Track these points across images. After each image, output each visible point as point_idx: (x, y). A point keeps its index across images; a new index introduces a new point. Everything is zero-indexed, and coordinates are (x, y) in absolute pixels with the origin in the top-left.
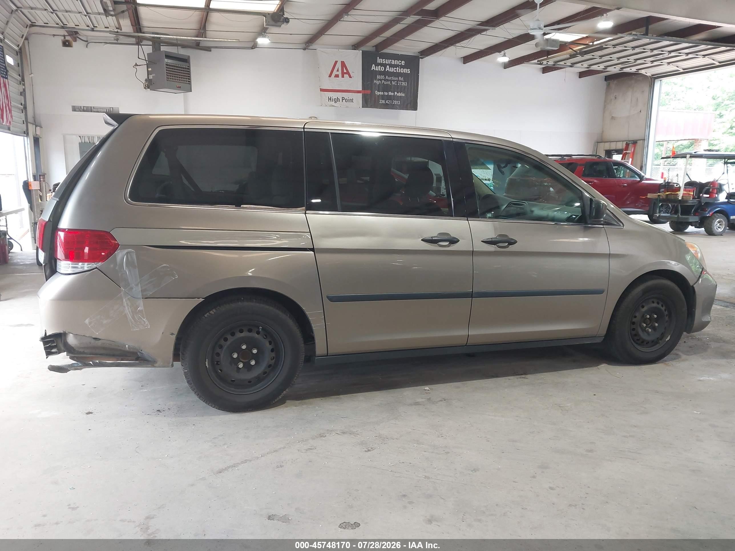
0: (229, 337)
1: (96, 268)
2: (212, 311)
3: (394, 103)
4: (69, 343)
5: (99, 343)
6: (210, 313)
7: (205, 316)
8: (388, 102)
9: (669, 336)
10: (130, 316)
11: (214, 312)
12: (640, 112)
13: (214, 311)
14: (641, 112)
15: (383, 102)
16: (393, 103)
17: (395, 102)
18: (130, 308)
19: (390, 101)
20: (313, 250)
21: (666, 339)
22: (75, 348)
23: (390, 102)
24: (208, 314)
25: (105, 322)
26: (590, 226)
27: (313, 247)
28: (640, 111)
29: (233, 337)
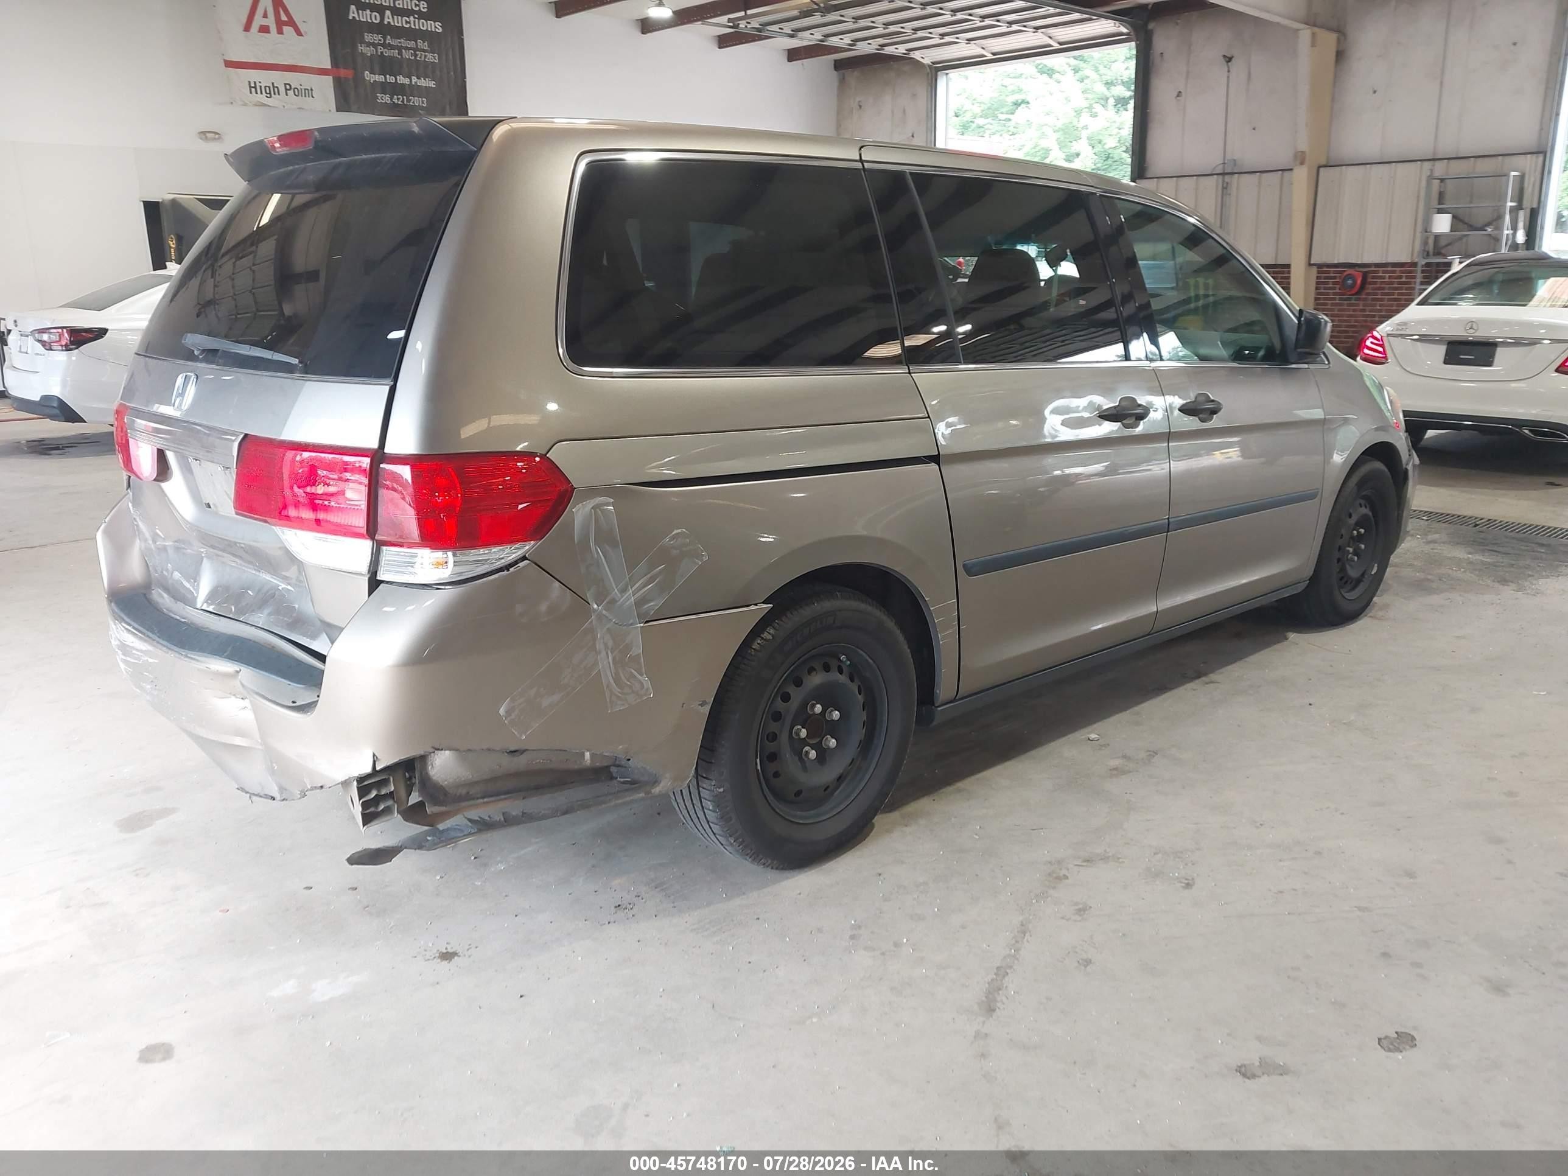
0: (791, 690)
1: (524, 558)
2: (766, 633)
3: (413, 103)
4: (434, 778)
5: (521, 762)
6: (762, 638)
7: (754, 647)
8: (398, 99)
9: (1376, 565)
10: (608, 678)
11: (773, 636)
12: (913, 136)
13: (772, 631)
14: (915, 135)
15: (387, 99)
16: (411, 104)
17: (416, 101)
18: (612, 653)
19: (403, 99)
20: (935, 459)
21: (1372, 571)
22: (447, 789)
23: (403, 101)
24: (759, 641)
25: (546, 702)
26: (1294, 366)
27: (937, 453)
28: (911, 135)
29: (800, 688)
